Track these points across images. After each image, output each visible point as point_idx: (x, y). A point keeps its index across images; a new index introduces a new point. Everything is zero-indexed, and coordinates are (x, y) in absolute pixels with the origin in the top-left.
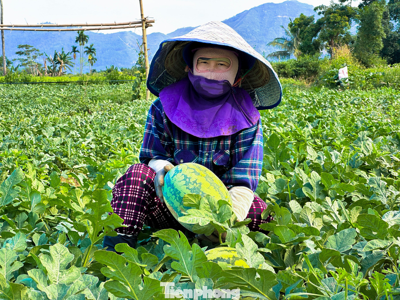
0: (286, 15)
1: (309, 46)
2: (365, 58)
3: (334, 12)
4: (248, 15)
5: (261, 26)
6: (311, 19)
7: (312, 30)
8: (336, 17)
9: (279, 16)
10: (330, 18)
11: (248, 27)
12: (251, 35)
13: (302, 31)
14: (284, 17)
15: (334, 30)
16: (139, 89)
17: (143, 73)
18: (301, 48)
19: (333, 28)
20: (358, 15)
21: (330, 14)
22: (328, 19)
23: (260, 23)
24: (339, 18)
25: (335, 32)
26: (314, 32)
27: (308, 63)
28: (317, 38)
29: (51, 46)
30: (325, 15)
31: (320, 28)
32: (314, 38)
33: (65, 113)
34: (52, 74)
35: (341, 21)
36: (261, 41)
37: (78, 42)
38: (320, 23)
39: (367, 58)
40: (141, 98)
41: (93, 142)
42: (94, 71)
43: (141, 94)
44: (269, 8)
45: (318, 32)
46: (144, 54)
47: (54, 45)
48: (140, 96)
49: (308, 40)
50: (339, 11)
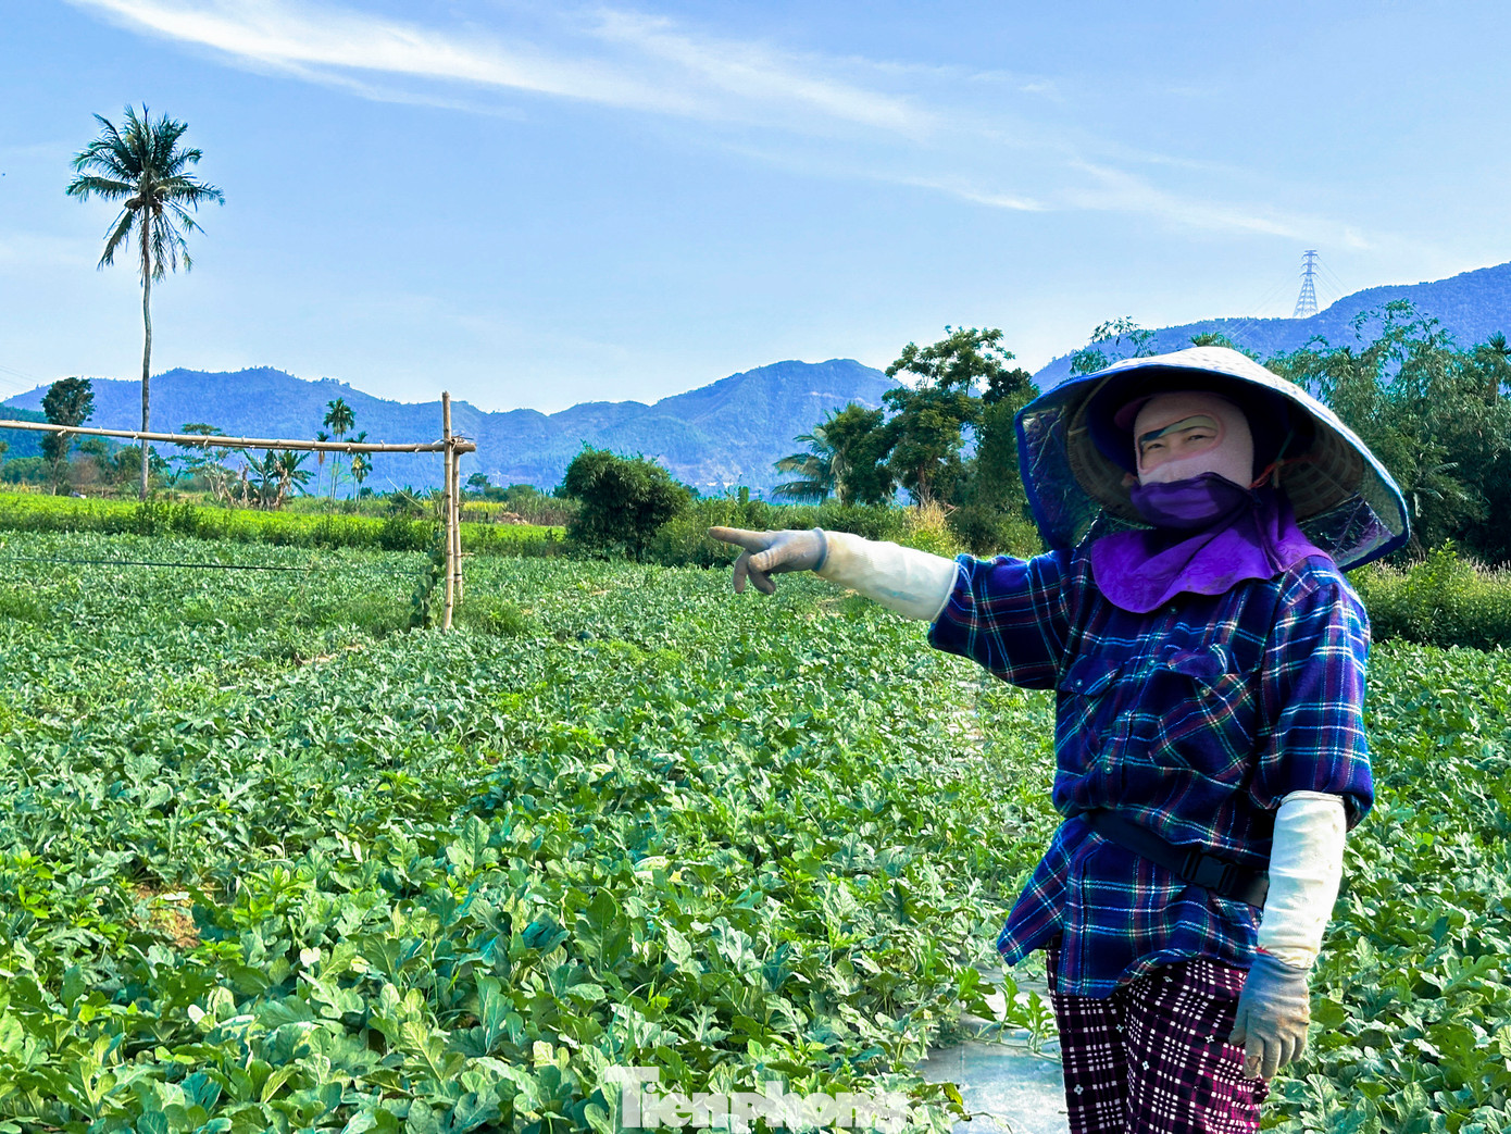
0: (830, 392)
1: (868, 478)
2: (988, 521)
3: (930, 407)
4: (743, 385)
5: (772, 412)
6: (876, 417)
7: (878, 442)
8: (932, 417)
9: (815, 394)
10: (919, 419)
11: (741, 413)
12: (746, 430)
13: (854, 442)
14: (825, 395)
15: (928, 446)
16: (428, 602)
17: (440, 565)
18: (848, 480)
19: (924, 442)
20: (981, 417)
21: (920, 410)
22: (915, 420)
23: (769, 404)
24: (939, 419)
25: (929, 451)
26: (881, 447)
27: (860, 524)
28: (885, 463)
29: (272, 424)
30: (907, 412)
31: (896, 440)
32: (880, 461)
33: (234, 661)
34: (259, 502)
35: (943, 427)
36: (769, 447)
37: (331, 424)
38: (895, 427)
39: (994, 521)
40: (432, 623)
41: (251, 795)
42: (365, 492)
43: (432, 614)
44: (792, 372)
45: (890, 448)
46: (445, 521)
47: (279, 422)
48: (429, 618)
49: (867, 464)
50: (939, 404)
